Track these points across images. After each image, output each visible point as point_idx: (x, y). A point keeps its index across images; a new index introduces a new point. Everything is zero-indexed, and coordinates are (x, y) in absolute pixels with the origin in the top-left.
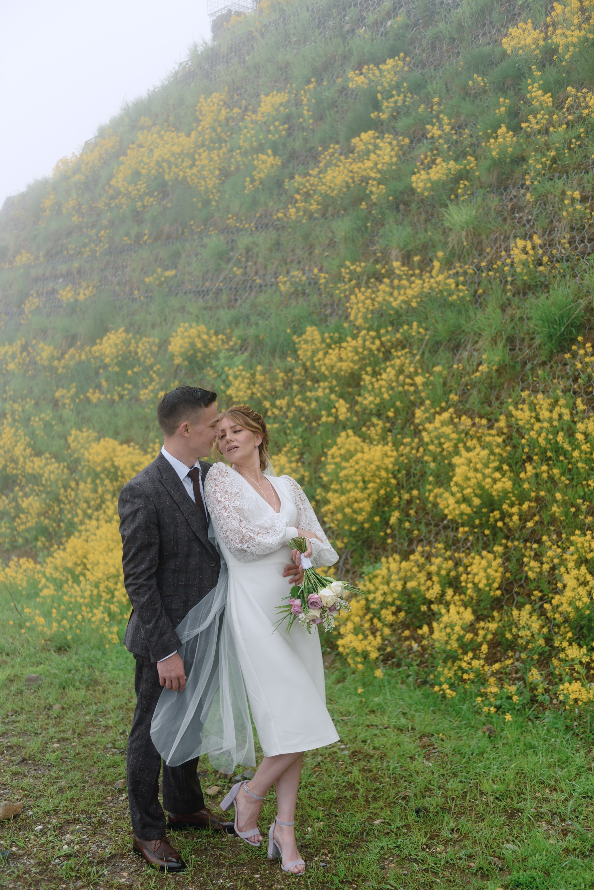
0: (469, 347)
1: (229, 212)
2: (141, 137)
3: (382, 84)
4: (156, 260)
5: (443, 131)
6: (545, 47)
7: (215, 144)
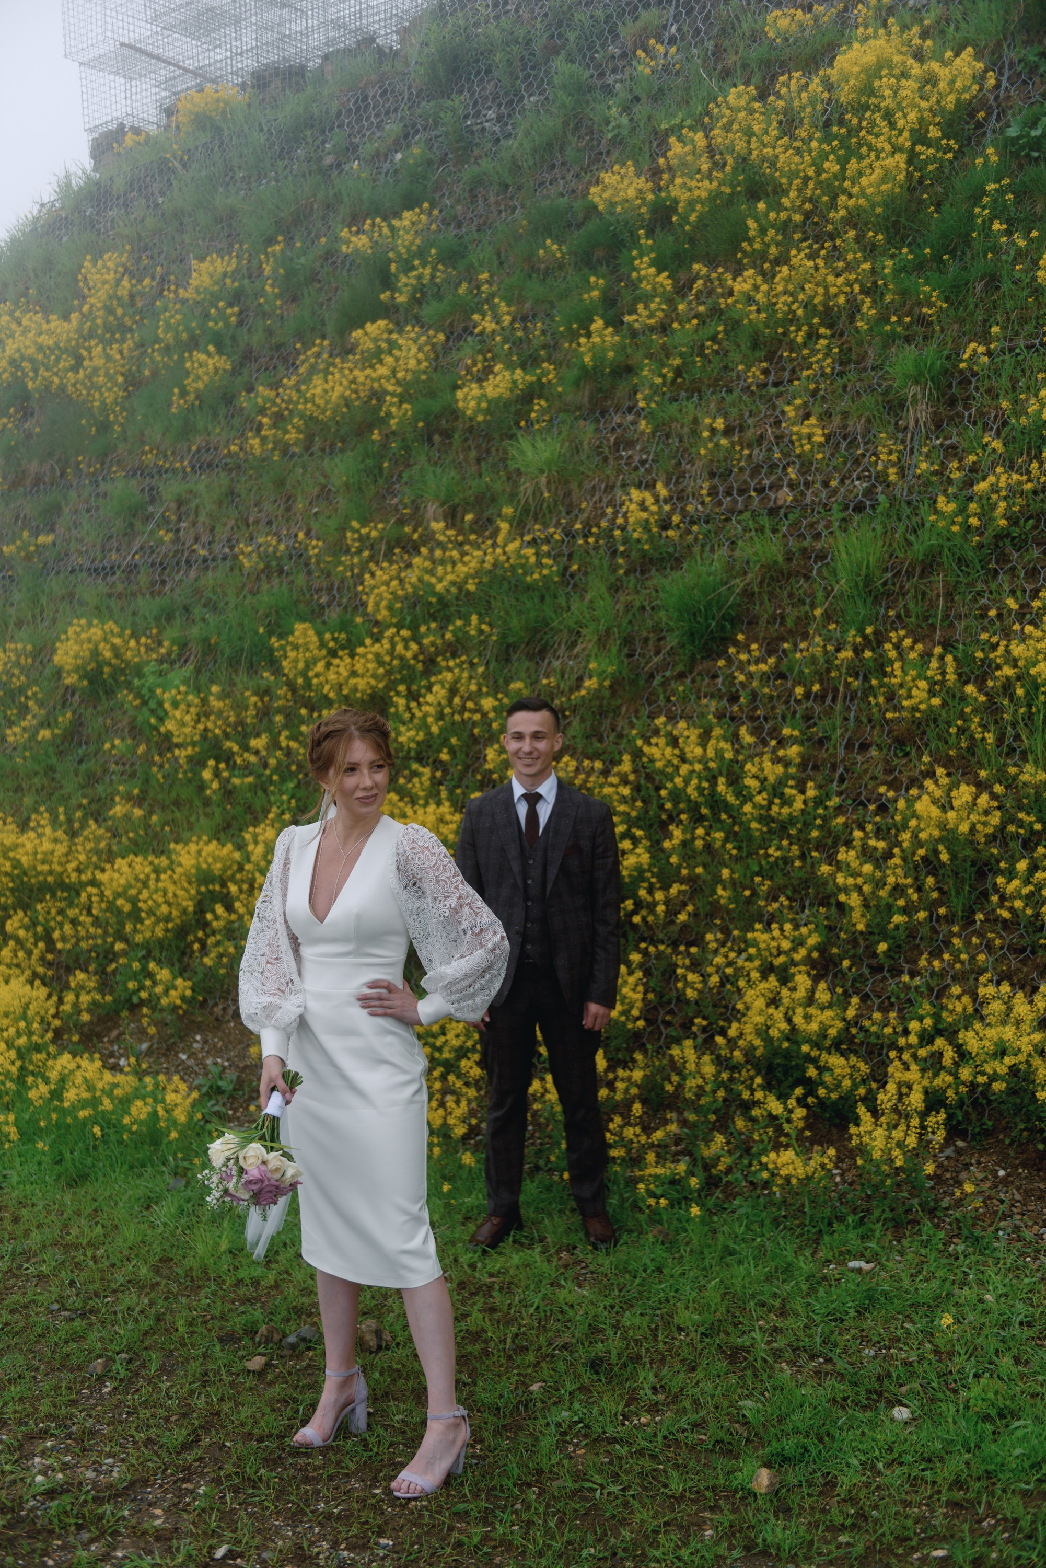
0: (562, 652)
1: (143, 443)
3: (394, 249)
4: (17, 518)
5: (498, 323)
6: (655, 202)
7: (113, 334)
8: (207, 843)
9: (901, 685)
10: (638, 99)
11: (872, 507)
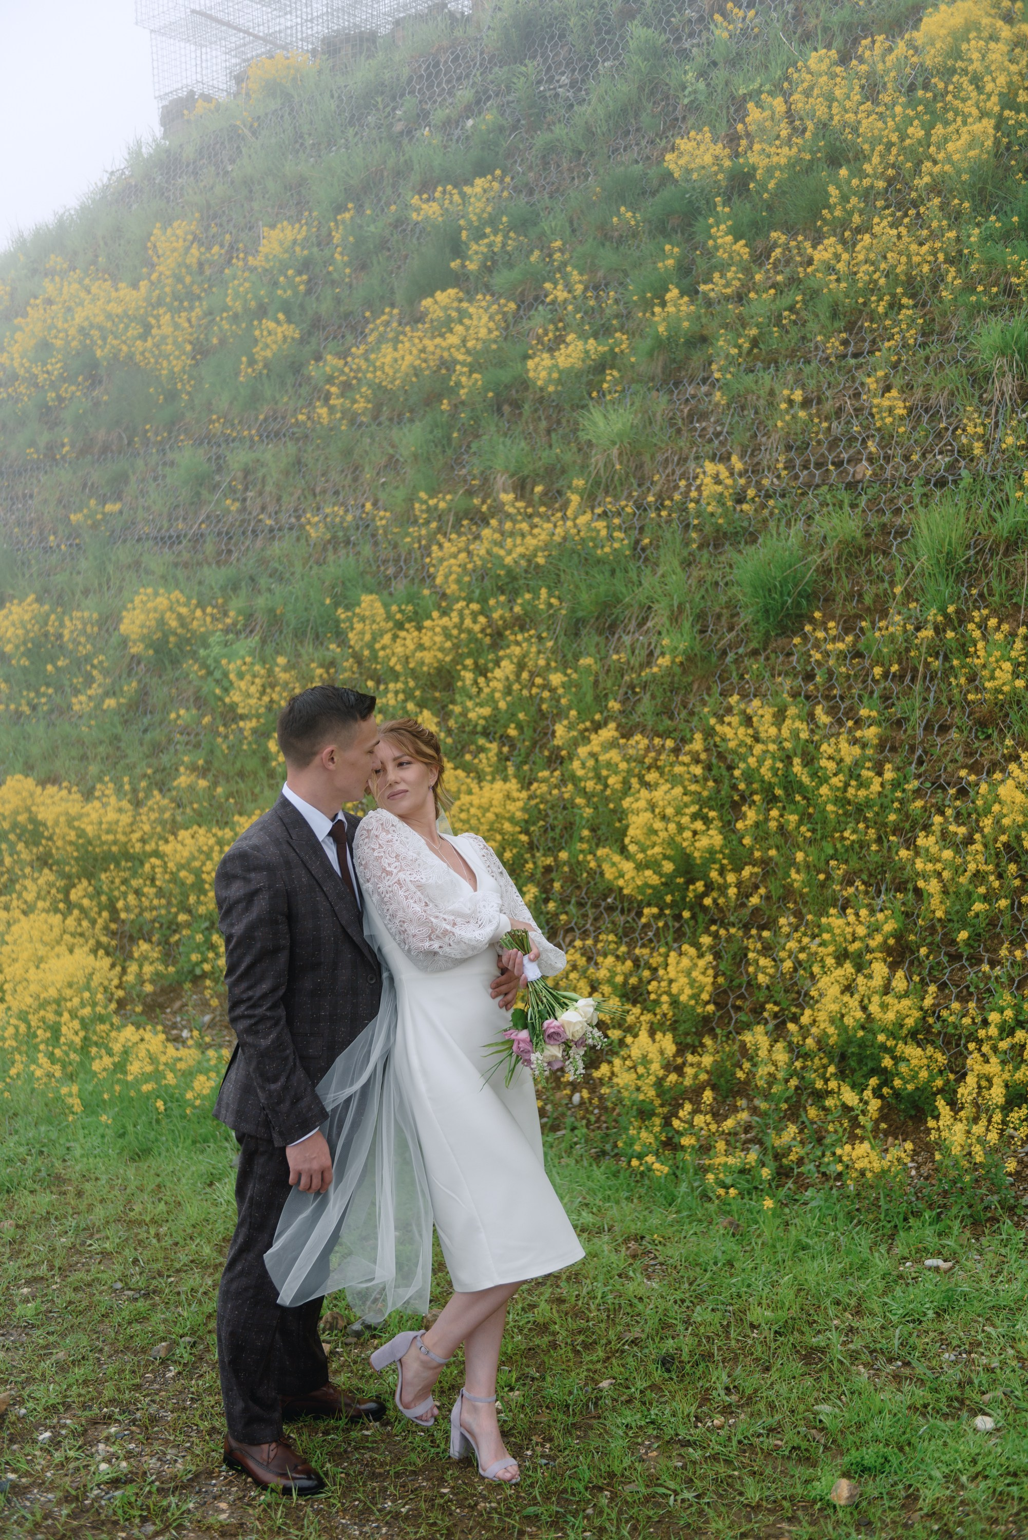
0: (633, 627)
1: (210, 412)
2: (49, 287)
3: (465, 217)
4: (85, 486)
5: (570, 292)
6: (732, 169)
7: (181, 302)
9: (984, 666)
10: (715, 64)
11: (955, 482)
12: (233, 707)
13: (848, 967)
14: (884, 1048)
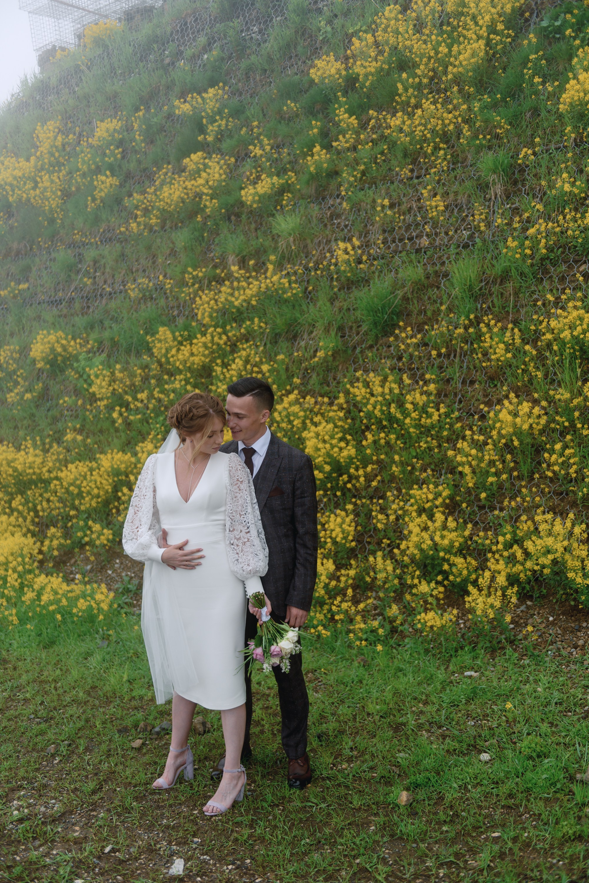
0: (305, 336)
1: (74, 229)
3: (204, 111)
4: (8, 275)
5: (263, 150)
6: (346, 76)
7: (54, 167)
8: (117, 453)
9: (491, 347)
10: (336, 16)
11: (473, 245)
12: (94, 394)
13: (424, 517)
14: (444, 559)
